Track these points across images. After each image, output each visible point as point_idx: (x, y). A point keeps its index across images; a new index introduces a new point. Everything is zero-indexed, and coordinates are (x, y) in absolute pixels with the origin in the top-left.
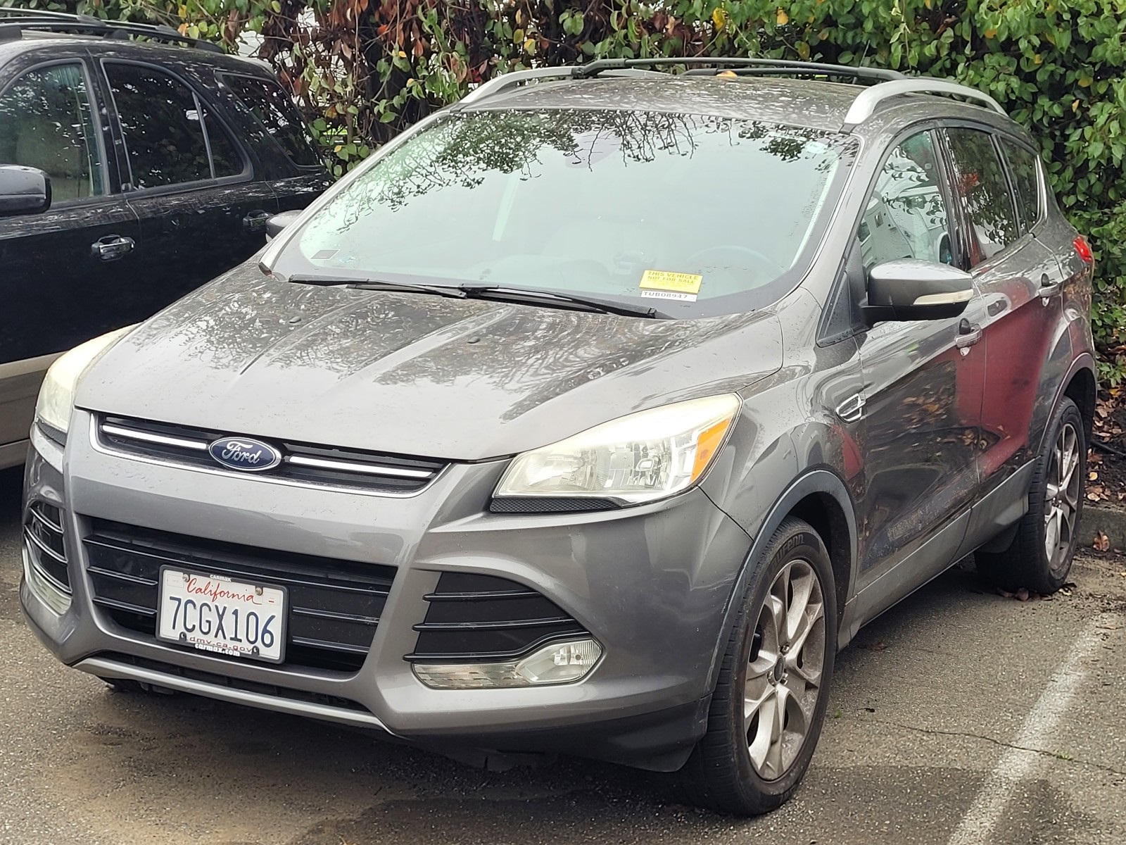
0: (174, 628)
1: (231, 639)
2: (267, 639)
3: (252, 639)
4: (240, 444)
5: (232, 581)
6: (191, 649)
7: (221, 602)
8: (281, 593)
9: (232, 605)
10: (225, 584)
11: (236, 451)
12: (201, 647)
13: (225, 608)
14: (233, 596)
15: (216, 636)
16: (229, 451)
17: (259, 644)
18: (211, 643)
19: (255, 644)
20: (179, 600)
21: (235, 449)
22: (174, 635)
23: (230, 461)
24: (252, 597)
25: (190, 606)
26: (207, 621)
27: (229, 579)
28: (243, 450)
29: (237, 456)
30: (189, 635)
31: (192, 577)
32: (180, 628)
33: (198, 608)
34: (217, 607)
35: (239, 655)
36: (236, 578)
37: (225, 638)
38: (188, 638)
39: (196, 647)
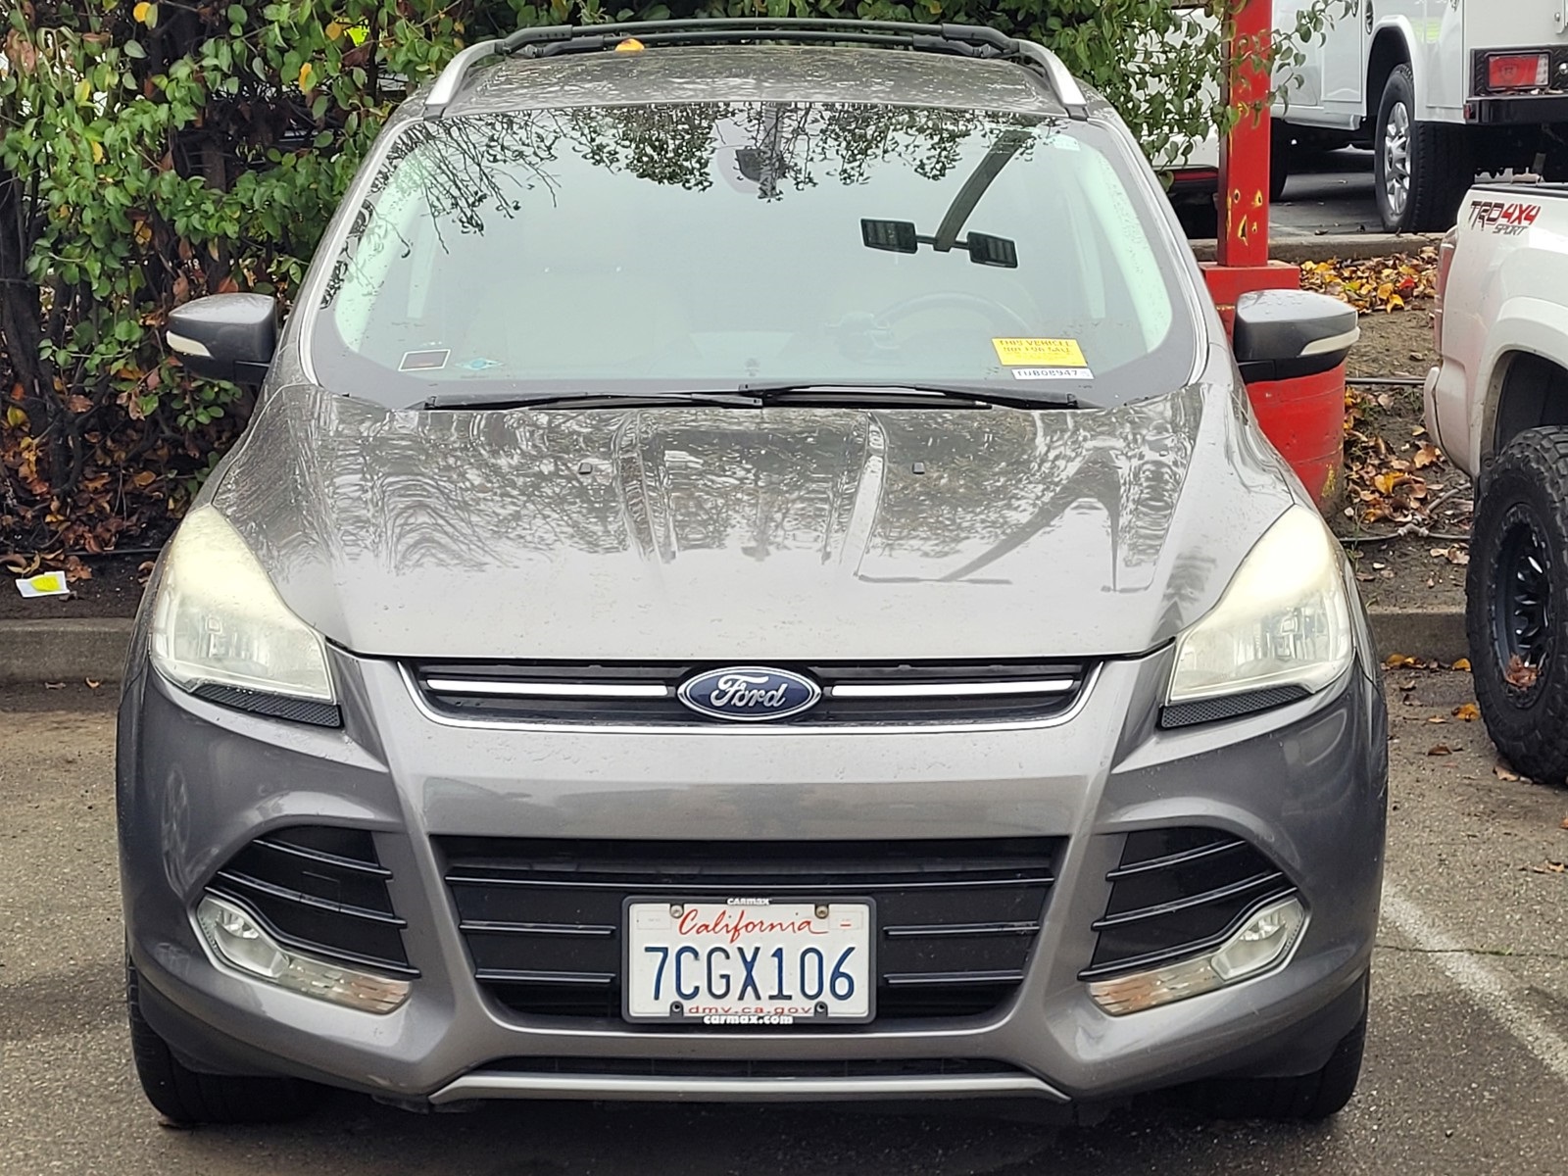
0: (657, 997)
1: (772, 997)
2: (842, 986)
3: (812, 990)
4: (743, 678)
5: (771, 902)
6: (699, 1026)
7: (748, 942)
8: (865, 909)
9: (769, 943)
10: (759, 910)
11: (737, 692)
12: (715, 1020)
13: (757, 949)
14: (772, 926)
15: (741, 998)
16: (723, 694)
17: (826, 997)
18: (735, 1009)
19: (820, 999)
20: (665, 950)
21: (735, 688)
22: (661, 1009)
23: (729, 708)
24: (809, 923)
25: (686, 957)
26: (722, 976)
27: (766, 901)
28: (750, 687)
29: (742, 698)
30: (687, 1005)
31: (688, 907)
32: (669, 995)
33: (703, 956)
34: (741, 950)
35: (791, 1022)
36: (777, 897)
37: (758, 997)
38: (686, 1010)
39: (706, 1021)
